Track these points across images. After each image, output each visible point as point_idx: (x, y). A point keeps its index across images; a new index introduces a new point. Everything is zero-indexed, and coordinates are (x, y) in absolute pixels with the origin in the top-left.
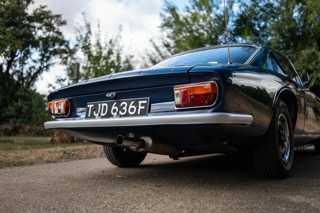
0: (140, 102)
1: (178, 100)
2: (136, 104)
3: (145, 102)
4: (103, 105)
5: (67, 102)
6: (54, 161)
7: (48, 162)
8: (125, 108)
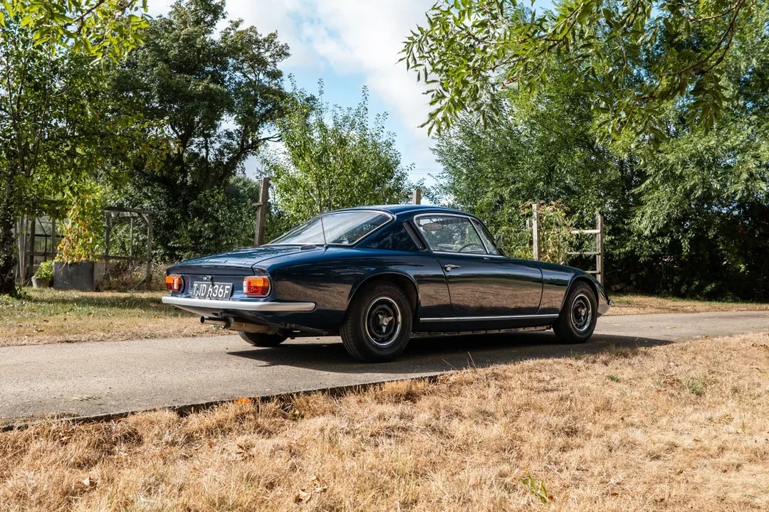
0: (226, 287)
1: (245, 289)
2: (223, 288)
3: (229, 287)
4: (204, 285)
5: (179, 279)
6: (193, 335)
7: (186, 336)
8: (216, 291)
